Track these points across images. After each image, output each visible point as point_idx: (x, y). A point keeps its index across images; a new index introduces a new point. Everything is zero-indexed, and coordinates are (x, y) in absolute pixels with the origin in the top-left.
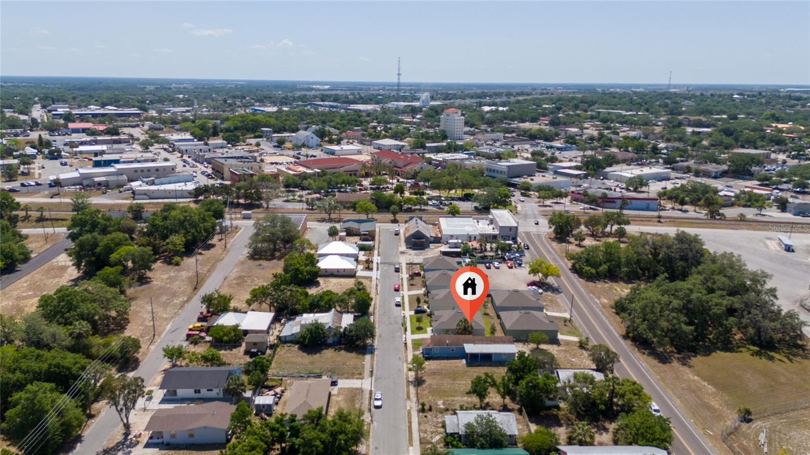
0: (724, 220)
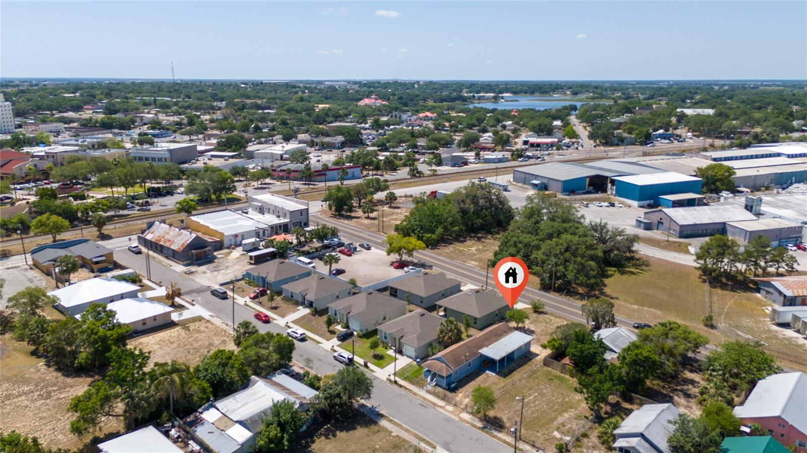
0: (423, 177)
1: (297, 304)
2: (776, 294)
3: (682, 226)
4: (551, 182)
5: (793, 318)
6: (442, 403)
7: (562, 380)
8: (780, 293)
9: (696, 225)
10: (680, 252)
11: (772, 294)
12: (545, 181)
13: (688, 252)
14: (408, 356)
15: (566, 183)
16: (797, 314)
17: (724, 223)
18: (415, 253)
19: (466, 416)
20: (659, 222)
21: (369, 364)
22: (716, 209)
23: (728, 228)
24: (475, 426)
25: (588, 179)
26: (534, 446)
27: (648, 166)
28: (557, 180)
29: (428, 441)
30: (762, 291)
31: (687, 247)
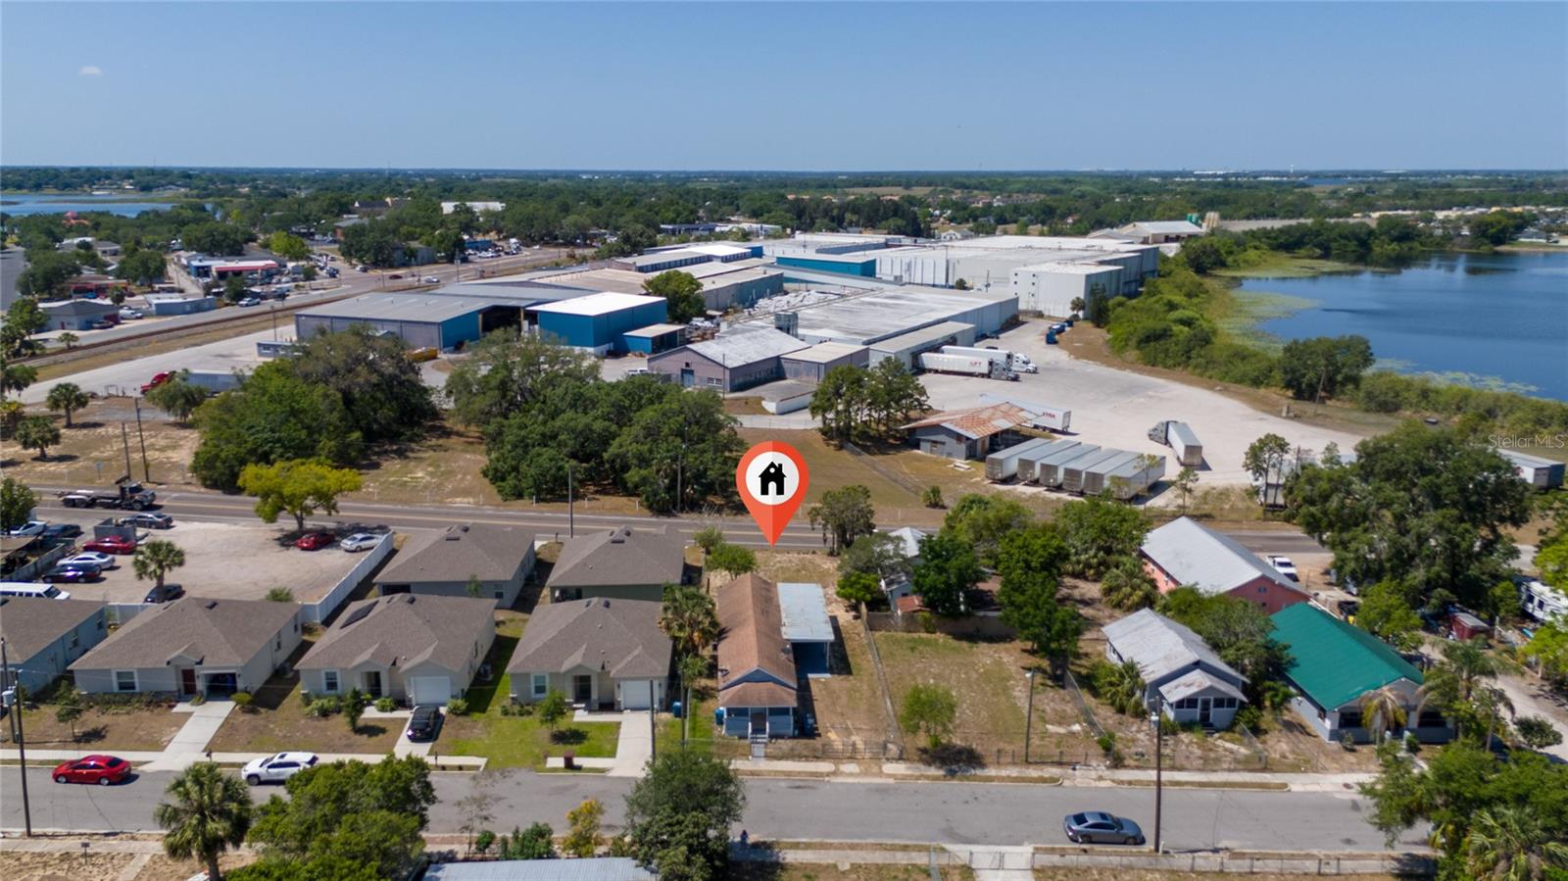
1: (160, 700)
2: (951, 442)
3: (733, 370)
4: (406, 329)
5: (1020, 465)
6: (825, 767)
7: (927, 643)
8: (959, 437)
9: (748, 365)
10: (754, 414)
11: (943, 443)
12: (394, 328)
13: (764, 412)
14: (634, 709)
15: (447, 326)
16: (1025, 456)
17: (778, 358)
18: (341, 502)
19: (900, 768)
20: (683, 371)
21: (577, 761)
22: (755, 337)
23: (786, 365)
24: (936, 778)
25: (480, 316)
26: (1060, 764)
27: (556, 287)
28: (426, 323)
29: (916, 846)
30: (922, 444)
31: (759, 404)
